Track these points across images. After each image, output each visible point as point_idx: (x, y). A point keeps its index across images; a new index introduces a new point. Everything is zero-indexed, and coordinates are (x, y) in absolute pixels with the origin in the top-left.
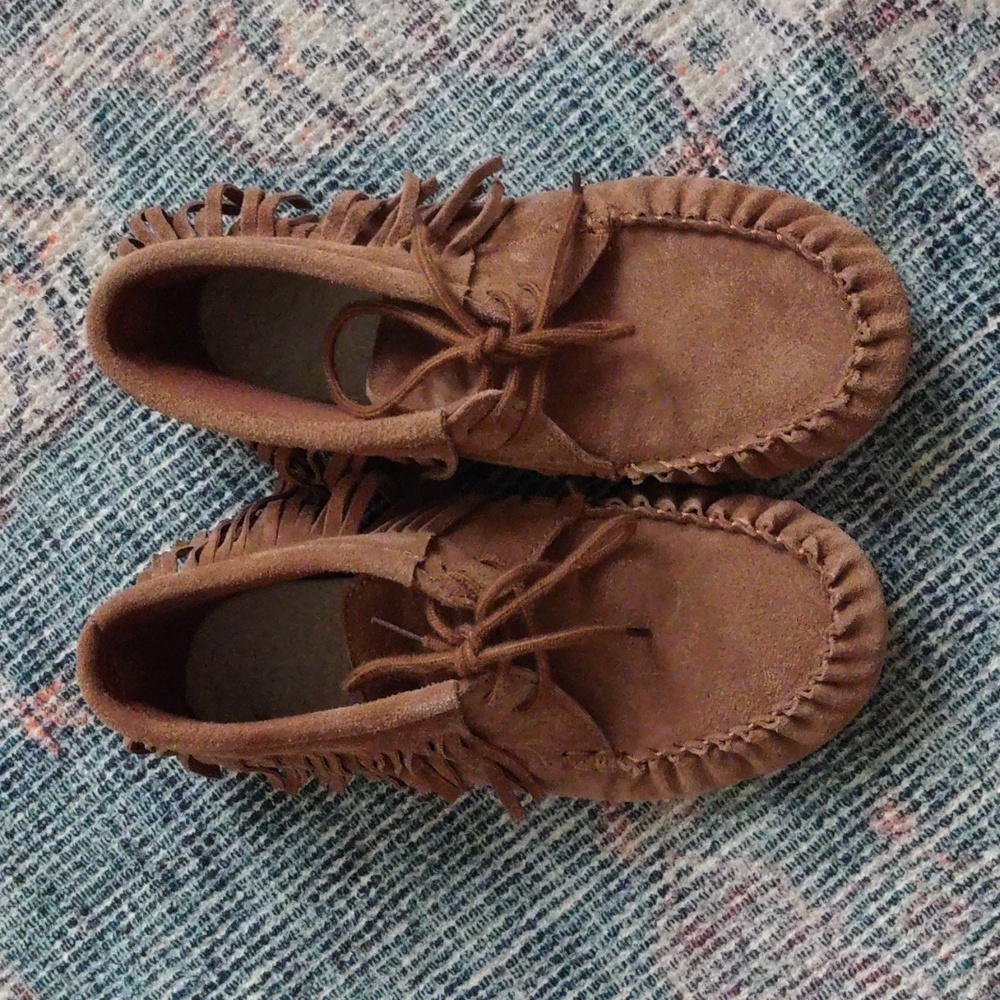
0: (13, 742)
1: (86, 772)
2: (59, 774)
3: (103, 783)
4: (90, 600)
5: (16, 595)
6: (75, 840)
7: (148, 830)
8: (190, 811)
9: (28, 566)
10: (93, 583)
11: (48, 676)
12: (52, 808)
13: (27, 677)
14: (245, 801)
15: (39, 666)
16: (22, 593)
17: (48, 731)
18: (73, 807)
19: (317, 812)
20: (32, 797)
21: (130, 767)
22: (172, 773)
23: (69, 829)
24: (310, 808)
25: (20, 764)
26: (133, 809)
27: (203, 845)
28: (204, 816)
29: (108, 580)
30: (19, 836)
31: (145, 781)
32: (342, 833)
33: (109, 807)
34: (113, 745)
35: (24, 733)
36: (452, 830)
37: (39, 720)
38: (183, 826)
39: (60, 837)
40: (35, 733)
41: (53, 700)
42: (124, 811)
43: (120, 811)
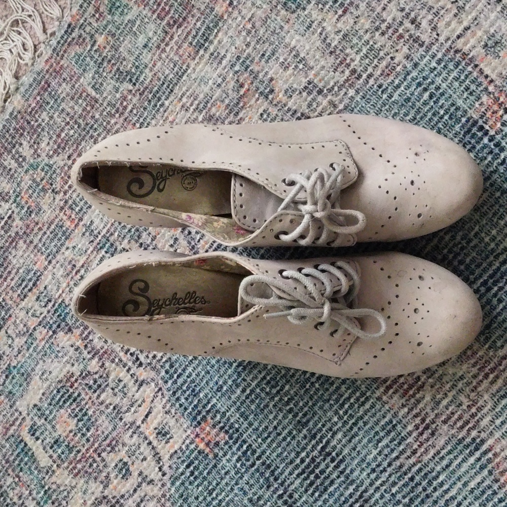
0: (192, 451)
1: (228, 464)
2: (215, 466)
3: (236, 469)
4: (219, 377)
5: (185, 378)
6: (227, 499)
7: (260, 492)
8: (279, 481)
9: (189, 363)
10: (220, 368)
11: (204, 417)
12: (214, 483)
13: (195, 418)
14: (305, 475)
15: (199, 412)
16: (188, 377)
17: (207, 445)
18: (224, 482)
19: (342, 479)
20: (205, 478)
21: (248, 460)
22: (268, 462)
23: (223, 494)
24: (338, 477)
25: (197, 462)
26: (252, 482)
27: (288, 499)
28: (286, 484)
29: (226, 366)
30: (201, 499)
31: (256, 467)
32: (356, 490)
33: (241, 481)
34: (238, 449)
35: (197, 446)
36: (414, 485)
37: (203, 439)
38: (277, 489)
39: (220, 498)
40: (202, 446)
41: (208, 429)
42: (248, 483)
43: (246, 483)
